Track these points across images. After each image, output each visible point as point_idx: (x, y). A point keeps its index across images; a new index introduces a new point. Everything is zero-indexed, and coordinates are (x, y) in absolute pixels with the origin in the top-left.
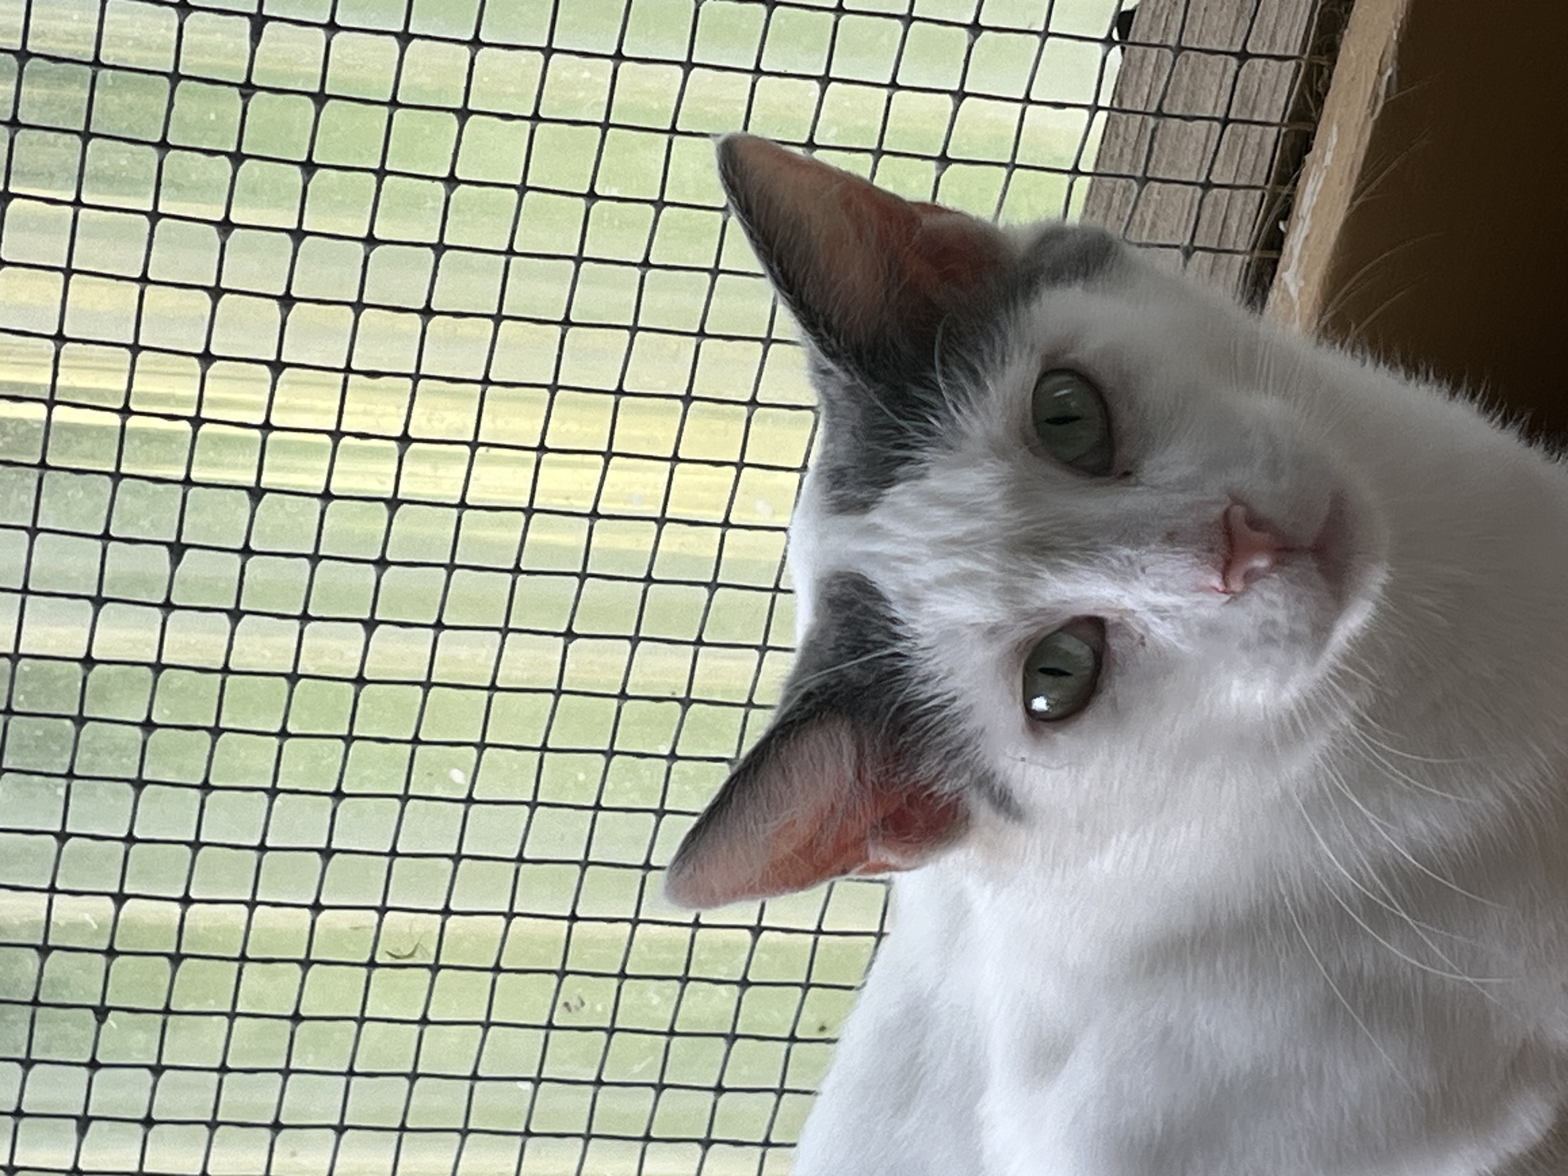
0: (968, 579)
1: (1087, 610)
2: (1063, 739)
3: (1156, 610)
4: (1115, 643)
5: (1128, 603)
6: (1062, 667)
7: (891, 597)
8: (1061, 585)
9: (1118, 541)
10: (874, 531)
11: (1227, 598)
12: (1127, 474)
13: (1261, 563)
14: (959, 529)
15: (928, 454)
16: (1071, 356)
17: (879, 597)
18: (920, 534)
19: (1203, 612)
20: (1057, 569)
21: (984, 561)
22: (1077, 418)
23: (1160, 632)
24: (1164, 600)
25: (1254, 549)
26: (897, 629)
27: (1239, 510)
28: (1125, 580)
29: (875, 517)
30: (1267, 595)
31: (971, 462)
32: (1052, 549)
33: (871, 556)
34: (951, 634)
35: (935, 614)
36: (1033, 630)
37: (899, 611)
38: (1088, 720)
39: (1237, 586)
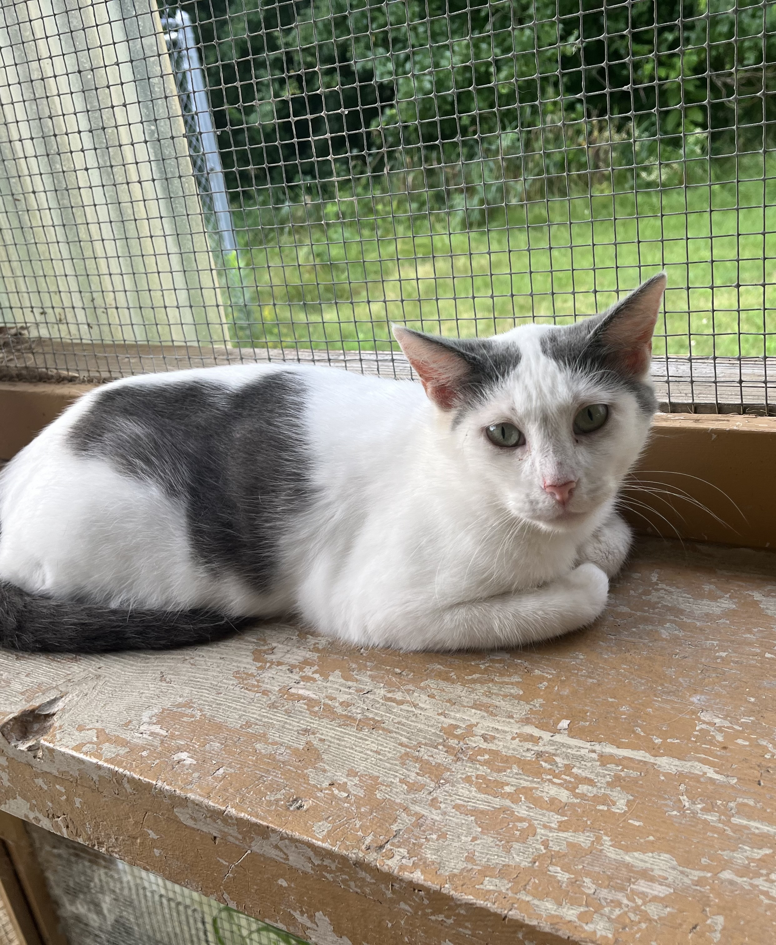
0: (529, 397)
1: (528, 439)
2: (482, 440)
3: (533, 464)
4: (518, 451)
5: (534, 453)
6: (506, 436)
7: (516, 370)
8: (534, 430)
9: (554, 445)
10: (538, 358)
11: (543, 487)
12: (577, 441)
13: (558, 497)
14: (546, 390)
15: (569, 372)
16: (613, 411)
17: (515, 366)
18: (540, 375)
19: (536, 480)
20: (540, 428)
21: (536, 401)
22: (592, 419)
23: (526, 465)
24: (537, 464)
25: (561, 493)
26: (506, 375)
27: (574, 485)
28: (541, 451)
29: (543, 358)
30: (547, 500)
31: (570, 389)
32: (546, 424)
33: (529, 359)
34: (509, 395)
35: (515, 388)
36: (516, 423)
37: (512, 374)
38: (490, 447)
39: (548, 490)
